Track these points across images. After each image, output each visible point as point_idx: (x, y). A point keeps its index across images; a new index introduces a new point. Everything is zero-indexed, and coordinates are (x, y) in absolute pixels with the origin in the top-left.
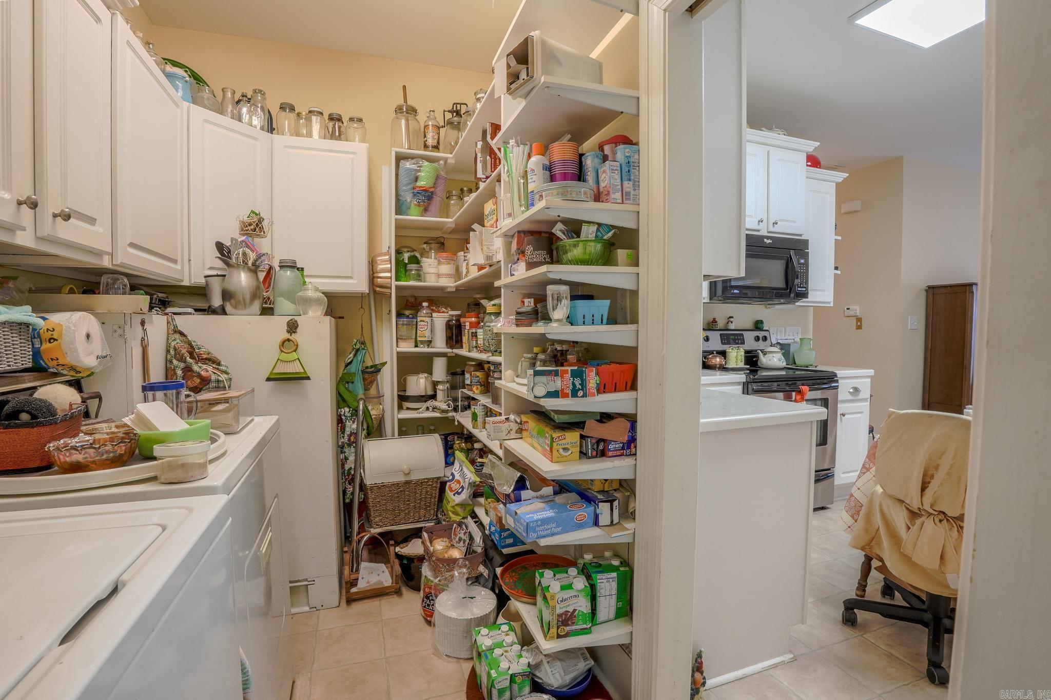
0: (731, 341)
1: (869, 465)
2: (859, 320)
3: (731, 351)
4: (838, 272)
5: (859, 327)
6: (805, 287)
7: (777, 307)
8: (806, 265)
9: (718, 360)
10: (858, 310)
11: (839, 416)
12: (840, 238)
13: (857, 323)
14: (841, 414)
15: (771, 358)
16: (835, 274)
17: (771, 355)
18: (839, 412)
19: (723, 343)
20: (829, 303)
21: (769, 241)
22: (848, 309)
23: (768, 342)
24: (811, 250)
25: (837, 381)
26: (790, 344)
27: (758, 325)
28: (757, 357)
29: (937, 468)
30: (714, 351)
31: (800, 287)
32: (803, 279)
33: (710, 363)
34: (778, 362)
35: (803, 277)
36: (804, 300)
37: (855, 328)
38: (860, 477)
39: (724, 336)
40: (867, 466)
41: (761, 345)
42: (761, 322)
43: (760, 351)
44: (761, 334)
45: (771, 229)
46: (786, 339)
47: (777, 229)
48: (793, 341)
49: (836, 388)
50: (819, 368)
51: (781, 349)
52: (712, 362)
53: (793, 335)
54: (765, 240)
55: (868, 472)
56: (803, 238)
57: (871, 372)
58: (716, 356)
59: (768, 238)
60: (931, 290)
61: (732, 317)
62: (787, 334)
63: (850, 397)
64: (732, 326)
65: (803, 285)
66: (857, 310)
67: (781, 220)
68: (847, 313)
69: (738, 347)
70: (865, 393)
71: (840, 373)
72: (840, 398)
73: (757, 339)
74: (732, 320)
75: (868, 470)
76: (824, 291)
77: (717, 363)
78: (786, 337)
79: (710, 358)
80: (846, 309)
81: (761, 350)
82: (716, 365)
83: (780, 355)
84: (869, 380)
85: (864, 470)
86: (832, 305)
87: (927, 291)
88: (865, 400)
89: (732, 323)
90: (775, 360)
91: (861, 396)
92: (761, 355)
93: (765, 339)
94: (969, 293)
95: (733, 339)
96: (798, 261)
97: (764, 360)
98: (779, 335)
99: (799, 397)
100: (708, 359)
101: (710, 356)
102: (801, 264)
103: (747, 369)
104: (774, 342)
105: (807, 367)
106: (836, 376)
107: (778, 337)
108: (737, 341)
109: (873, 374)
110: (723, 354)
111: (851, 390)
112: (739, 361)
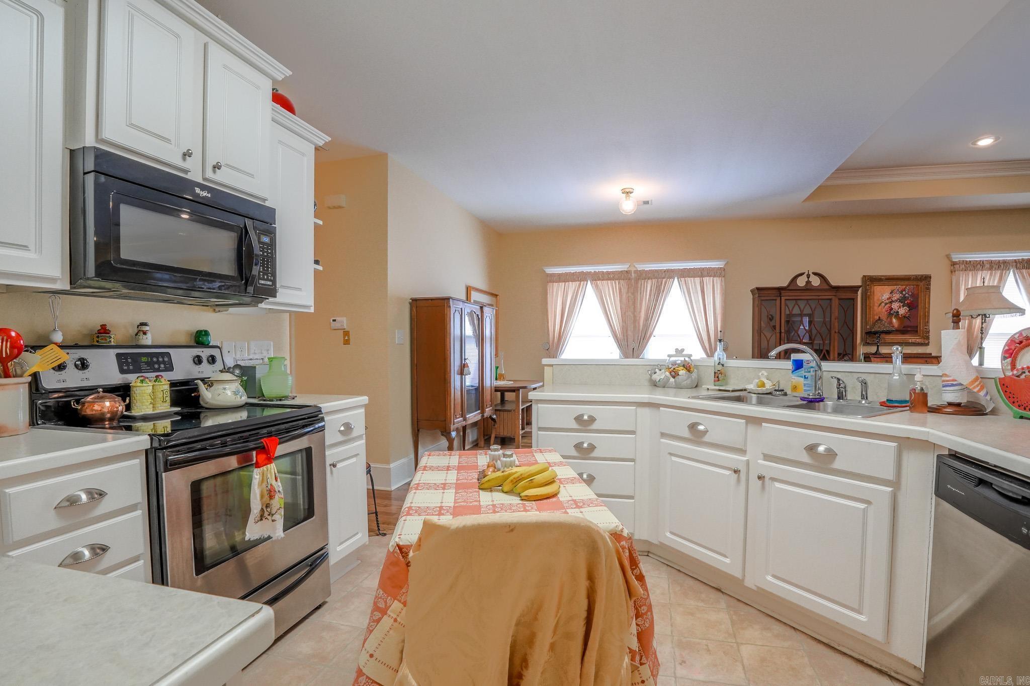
0: (144, 366)
1: (386, 602)
2: (346, 333)
3: (139, 384)
4: (320, 268)
5: (347, 342)
6: (270, 280)
7: (232, 310)
8: (272, 245)
9: (107, 404)
10: (345, 322)
11: (328, 469)
12: (321, 222)
13: (344, 337)
14: (330, 465)
15: (221, 391)
16: (316, 271)
17: (221, 386)
18: (329, 462)
19: (122, 371)
20: (308, 307)
21: (204, 194)
22: (334, 320)
23: (219, 365)
24: (280, 226)
25: (322, 419)
26: (255, 367)
27: (200, 339)
28: (196, 389)
29: (531, 641)
30: (100, 386)
31: (264, 279)
32: (268, 268)
33: (88, 412)
34: (234, 397)
35: (267, 264)
36: (271, 299)
37: (343, 343)
38: (371, 631)
39: (126, 359)
40: (382, 605)
41: (206, 370)
42: (206, 333)
43: (199, 381)
44: (205, 353)
45: (209, 174)
46: (251, 359)
47: (220, 177)
48: (261, 361)
49: (322, 429)
50: (298, 401)
51: (240, 377)
52: (92, 410)
53: (262, 353)
54: (198, 190)
55: (385, 616)
56: (267, 204)
57: (364, 399)
58: (102, 398)
59: (203, 187)
60: (415, 302)
61: (145, 324)
62: (252, 351)
63: (340, 438)
64: (148, 340)
65: (268, 276)
66: (343, 322)
67: (228, 166)
68: (333, 325)
69: (157, 377)
70: (359, 428)
71: (325, 406)
72: (327, 443)
73: (198, 360)
74: (145, 328)
75: (384, 612)
76: (299, 289)
77: (105, 410)
78: (251, 357)
79: (89, 402)
80: (332, 321)
81: (202, 380)
82: (103, 414)
83: (236, 386)
84: (362, 410)
85: (378, 615)
86: (312, 310)
87: (410, 304)
88: (359, 437)
89: (145, 333)
90: (229, 393)
91: (355, 433)
92: (202, 387)
93: (212, 360)
94: (447, 307)
95: (147, 363)
96: (259, 238)
97: (208, 395)
98: (238, 353)
99: (263, 457)
100: (84, 403)
101: (89, 399)
102: (264, 243)
103: (177, 413)
104: (230, 363)
105: (280, 400)
106: (320, 410)
107: (238, 357)
108: (156, 366)
109: (367, 402)
110: (123, 391)
111: (342, 428)
112: (159, 401)
